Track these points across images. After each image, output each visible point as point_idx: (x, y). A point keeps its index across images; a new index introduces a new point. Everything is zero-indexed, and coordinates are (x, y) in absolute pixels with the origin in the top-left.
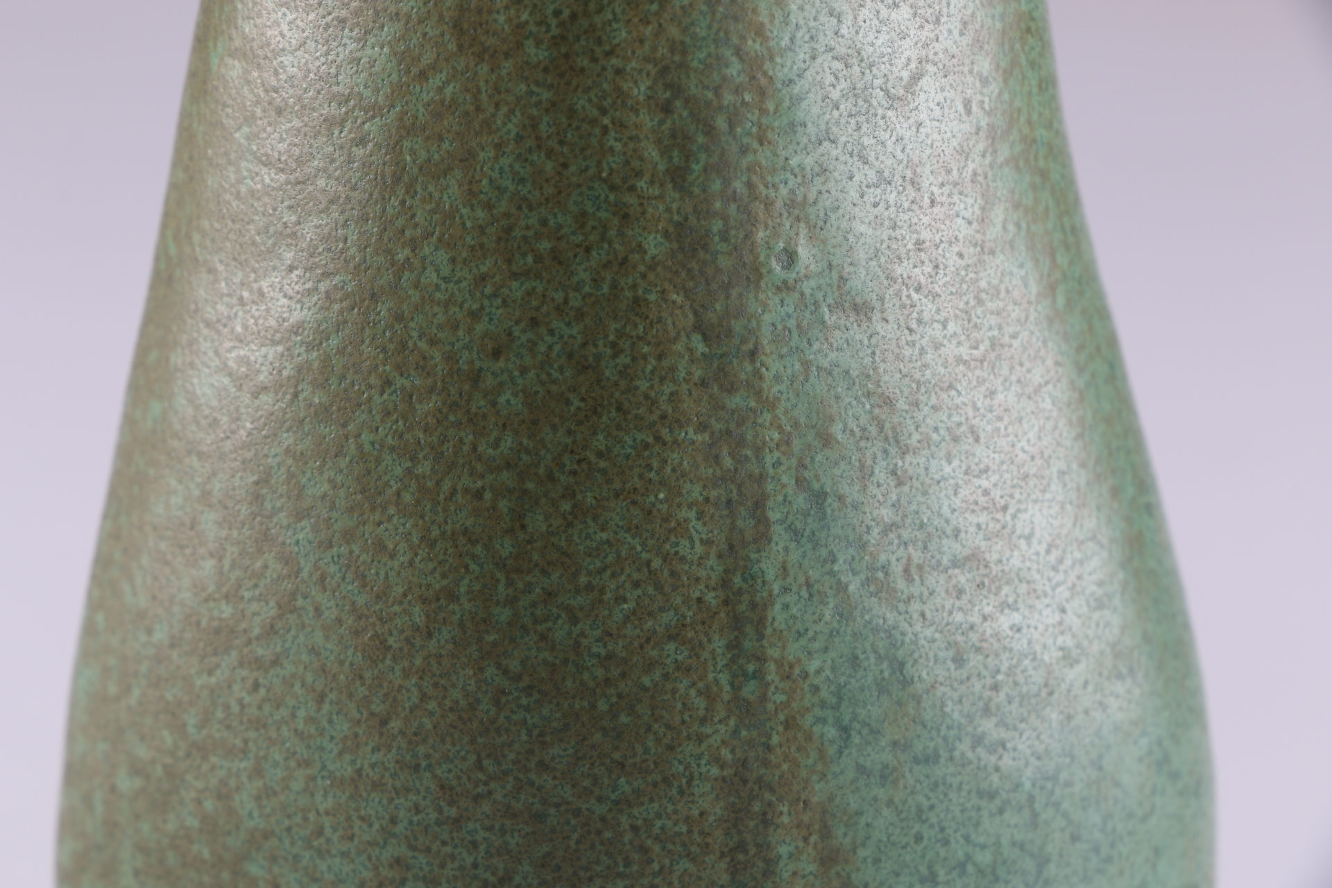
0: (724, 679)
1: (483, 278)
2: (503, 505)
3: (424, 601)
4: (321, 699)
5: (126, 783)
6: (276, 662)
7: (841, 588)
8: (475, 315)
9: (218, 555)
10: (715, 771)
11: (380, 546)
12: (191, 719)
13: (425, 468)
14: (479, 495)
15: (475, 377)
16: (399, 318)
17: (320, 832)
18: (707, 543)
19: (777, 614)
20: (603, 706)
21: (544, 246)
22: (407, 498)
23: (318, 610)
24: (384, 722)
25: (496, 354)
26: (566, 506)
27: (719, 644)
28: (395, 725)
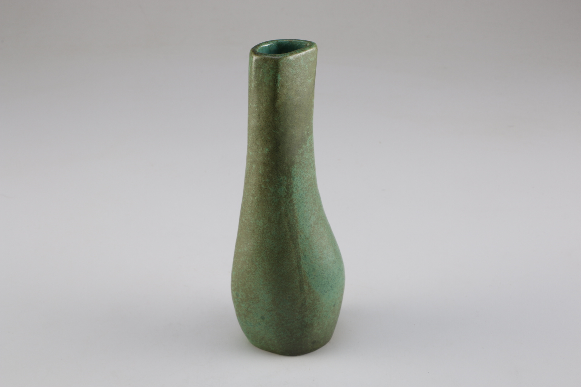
0: (298, 273)
1: (273, 242)
2: (276, 261)
3: (269, 269)
4: (260, 278)
5: (240, 283)
6: (255, 274)
7: (308, 263)
8: (272, 245)
9: (248, 264)
10: (298, 281)
11: (265, 265)
12: (247, 279)
13: (269, 258)
14: (274, 260)
15: (273, 250)
16: (265, 245)
17: (261, 289)
18: (296, 262)
19: (302, 267)
20: (287, 277)
21: (278, 238)
22: (267, 261)
23: (259, 270)
24: (266, 280)
25: (275, 248)
26: (282, 261)
27: (297, 270)
28: (268, 280)
